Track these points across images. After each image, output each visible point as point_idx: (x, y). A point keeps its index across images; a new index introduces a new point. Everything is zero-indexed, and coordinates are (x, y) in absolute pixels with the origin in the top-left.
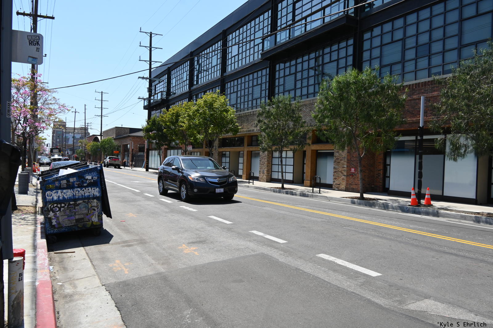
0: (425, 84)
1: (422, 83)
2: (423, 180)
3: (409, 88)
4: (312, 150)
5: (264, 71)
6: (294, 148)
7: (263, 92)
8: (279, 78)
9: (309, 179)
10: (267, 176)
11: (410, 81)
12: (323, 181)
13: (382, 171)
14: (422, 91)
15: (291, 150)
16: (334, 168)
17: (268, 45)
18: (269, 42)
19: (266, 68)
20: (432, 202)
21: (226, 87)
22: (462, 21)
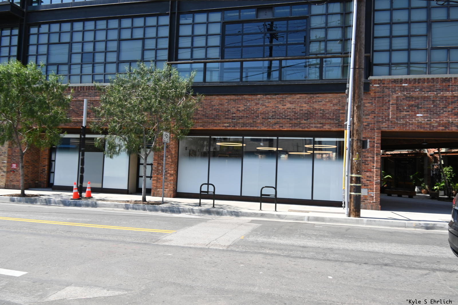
0: (89, 88)
1: (87, 87)
2: (84, 175)
3: (75, 90)
11: (75, 83)
13: (47, 167)
14: (86, 94)
20: (93, 195)
22: (120, 40)
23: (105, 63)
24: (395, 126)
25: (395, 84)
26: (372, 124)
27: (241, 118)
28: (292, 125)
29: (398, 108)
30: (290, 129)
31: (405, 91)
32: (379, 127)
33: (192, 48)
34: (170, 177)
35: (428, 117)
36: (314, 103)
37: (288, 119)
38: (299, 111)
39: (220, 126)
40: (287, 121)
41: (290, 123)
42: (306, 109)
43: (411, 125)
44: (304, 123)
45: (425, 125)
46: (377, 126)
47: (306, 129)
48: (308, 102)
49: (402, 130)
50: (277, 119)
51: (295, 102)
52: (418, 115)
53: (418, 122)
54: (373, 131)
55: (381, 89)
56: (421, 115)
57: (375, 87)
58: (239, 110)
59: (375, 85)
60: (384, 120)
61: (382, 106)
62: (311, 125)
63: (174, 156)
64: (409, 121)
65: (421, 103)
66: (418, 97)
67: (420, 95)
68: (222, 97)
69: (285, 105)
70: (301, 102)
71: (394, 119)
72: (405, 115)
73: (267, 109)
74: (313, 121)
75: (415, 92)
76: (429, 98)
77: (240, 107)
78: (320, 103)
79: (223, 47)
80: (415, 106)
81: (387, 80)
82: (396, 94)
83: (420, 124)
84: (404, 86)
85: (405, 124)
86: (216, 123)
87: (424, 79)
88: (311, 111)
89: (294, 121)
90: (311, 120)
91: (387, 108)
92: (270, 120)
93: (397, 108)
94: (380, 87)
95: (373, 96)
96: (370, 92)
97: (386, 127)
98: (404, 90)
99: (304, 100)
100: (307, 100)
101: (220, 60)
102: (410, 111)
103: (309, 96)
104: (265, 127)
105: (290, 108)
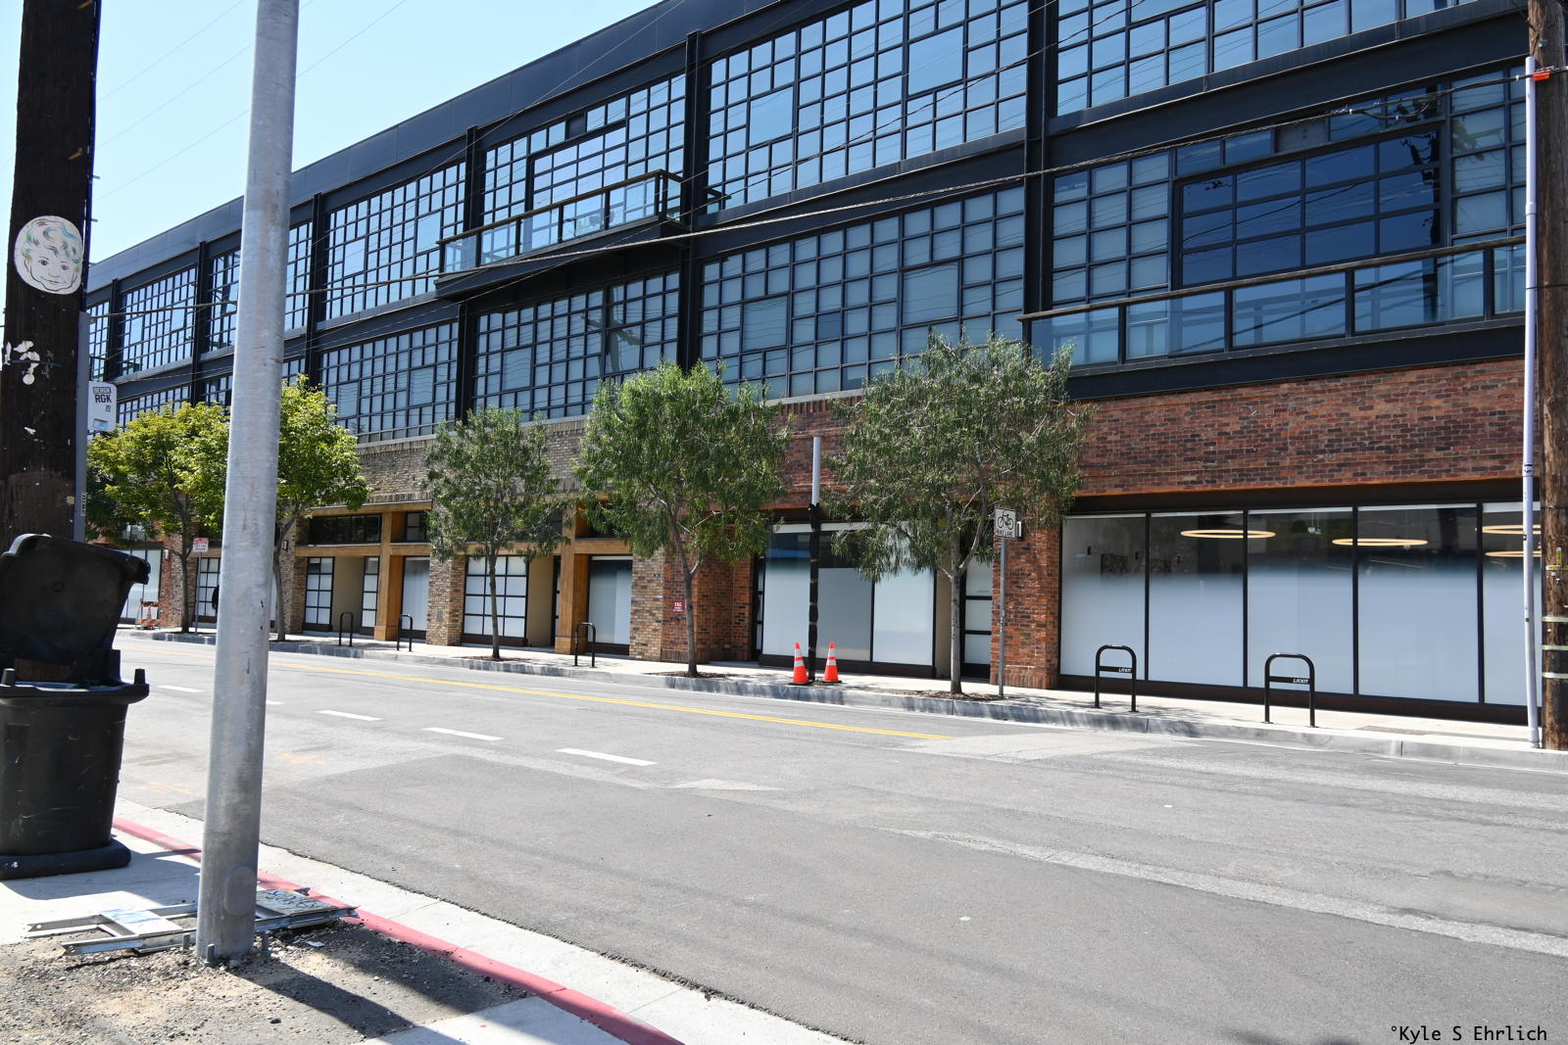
0: (833, 404)
1: (828, 401)
3: (799, 413)
4: (576, 555)
5: (444, 331)
6: (530, 551)
7: (442, 392)
8: (488, 354)
9: (569, 632)
10: (450, 627)
11: (802, 395)
12: (602, 637)
13: (747, 607)
14: (828, 420)
15: (520, 554)
16: (633, 602)
17: (456, 260)
18: (458, 252)
19: (450, 322)
20: (841, 677)
21: (325, 365)
22: (903, 271)
23: (870, 335)
27: (1233, 455)
28: (1395, 468)
30: (1391, 481)
33: (1090, 266)
34: (1038, 631)
36: (1467, 394)
37: (1379, 448)
38: (1416, 422)
39: (1171, 484)
40: (1379, 457)
41: (1389, 463)
42: (1441, 413)
44: (1437, 460)
47: (1444, 478)
48: (1446, 390)
50: (1345, 451)
51: (1403, 395)
58: (1226, 433)
62: (1462, 464)
63: (1045, 573)
68: (1174, 399)
69: (1371, 408)
70: (1424, 394)
73: (1308, 423)
74: (1466, 452)
77: (1227, 425)
78: (1489, 392)
79: (1176, 252)
86: (1159, 474)
88: (1458, 420)
89: (1400, 454)
90: (1459, 447)
92: (1321, 456)
99: (1434, 387)
100: (1441, 385)
101: (1169, 292)
103: (1449, 373)
104: (1307, 477)
105: (1387, 416)
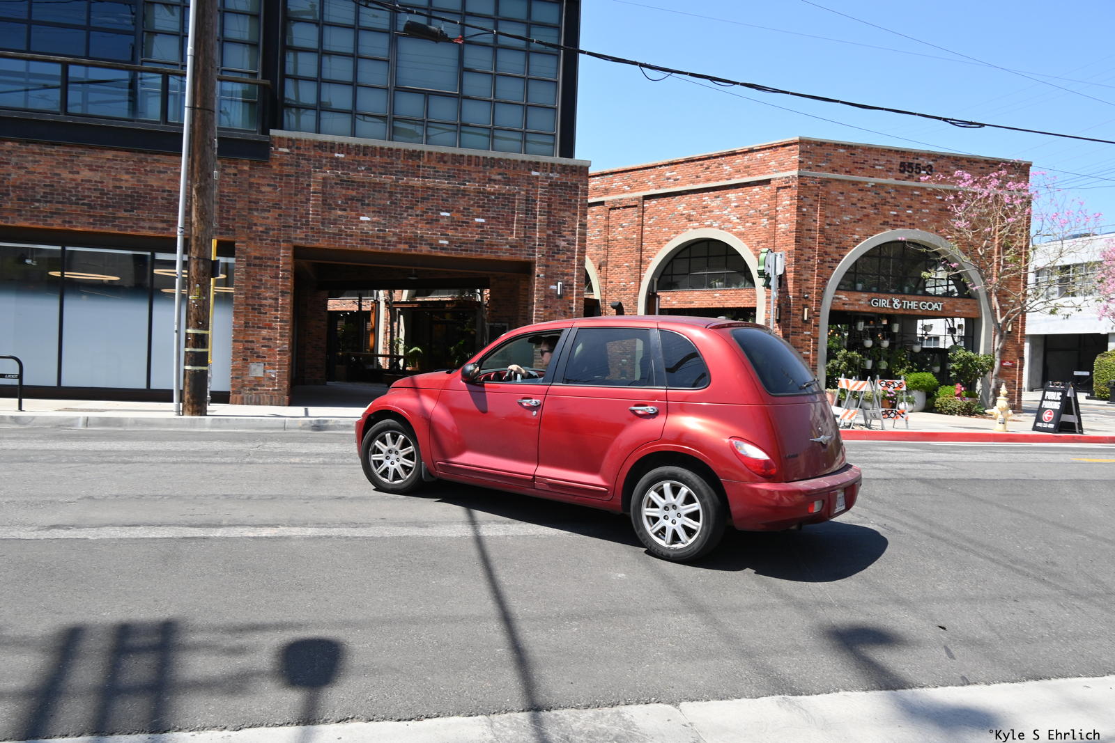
24: (320, 237)
25: (320, 151)
26: (274, 230)
28: (94, 220)
29: (326, 201)
30: (91, 230)
31: (340, 168)
32: (290, 238)
35: (381, 224)
36: (147, 175)
37: (83, 204)
38: (111, 189)
40: (82, 211)
41: (90, 216)
42: (128, 185)
43: (348, 237)
44: (125, 218)
45: (375, 239)
46: (283, 234)
47: (129, 232)
48: (133, 169)
49: (332, 247)
50: (58, 202)
51: (102, 167)
52: (362, 218)
53: (361, 232)
54: (277, 245)
55: (293, 158)
56: (369, 219)
57: (282, 153)
59: (280, 150)
60: (299, 223)
61: (296, 195)
62: (142, 224)
64: (346, 228)
65: (369, 194)
66: (363, 183)
67: (367, 180)
69: (78, 173)
70: (117, 169)
71: (317, 222)
72: (339, 216)
73: (28, 176)
74: (145, 215)
75: (358, 171)
76: (383, 186)
78: (162, 176)
80: (357, 200)
81: (305, 141)
82: (322, 172)
83: (366, 236)
84: (338, 158)
85: (339, 235)
87: (375, 148)
88: (140, 192)
89: (98, 211)
90: (140, 211)
91: (305, 200)
92: (37, 204)
93: (323, 200)
94: (291, 155)
95: (277, 172)
96: (270, 163)
97: (301, 239)
98: (338, 166)
99: (125, 165)
100: (132, 165)
102: (348, 209)
103: (136, 157)
104: (25, 220)
105: (90, 181)
